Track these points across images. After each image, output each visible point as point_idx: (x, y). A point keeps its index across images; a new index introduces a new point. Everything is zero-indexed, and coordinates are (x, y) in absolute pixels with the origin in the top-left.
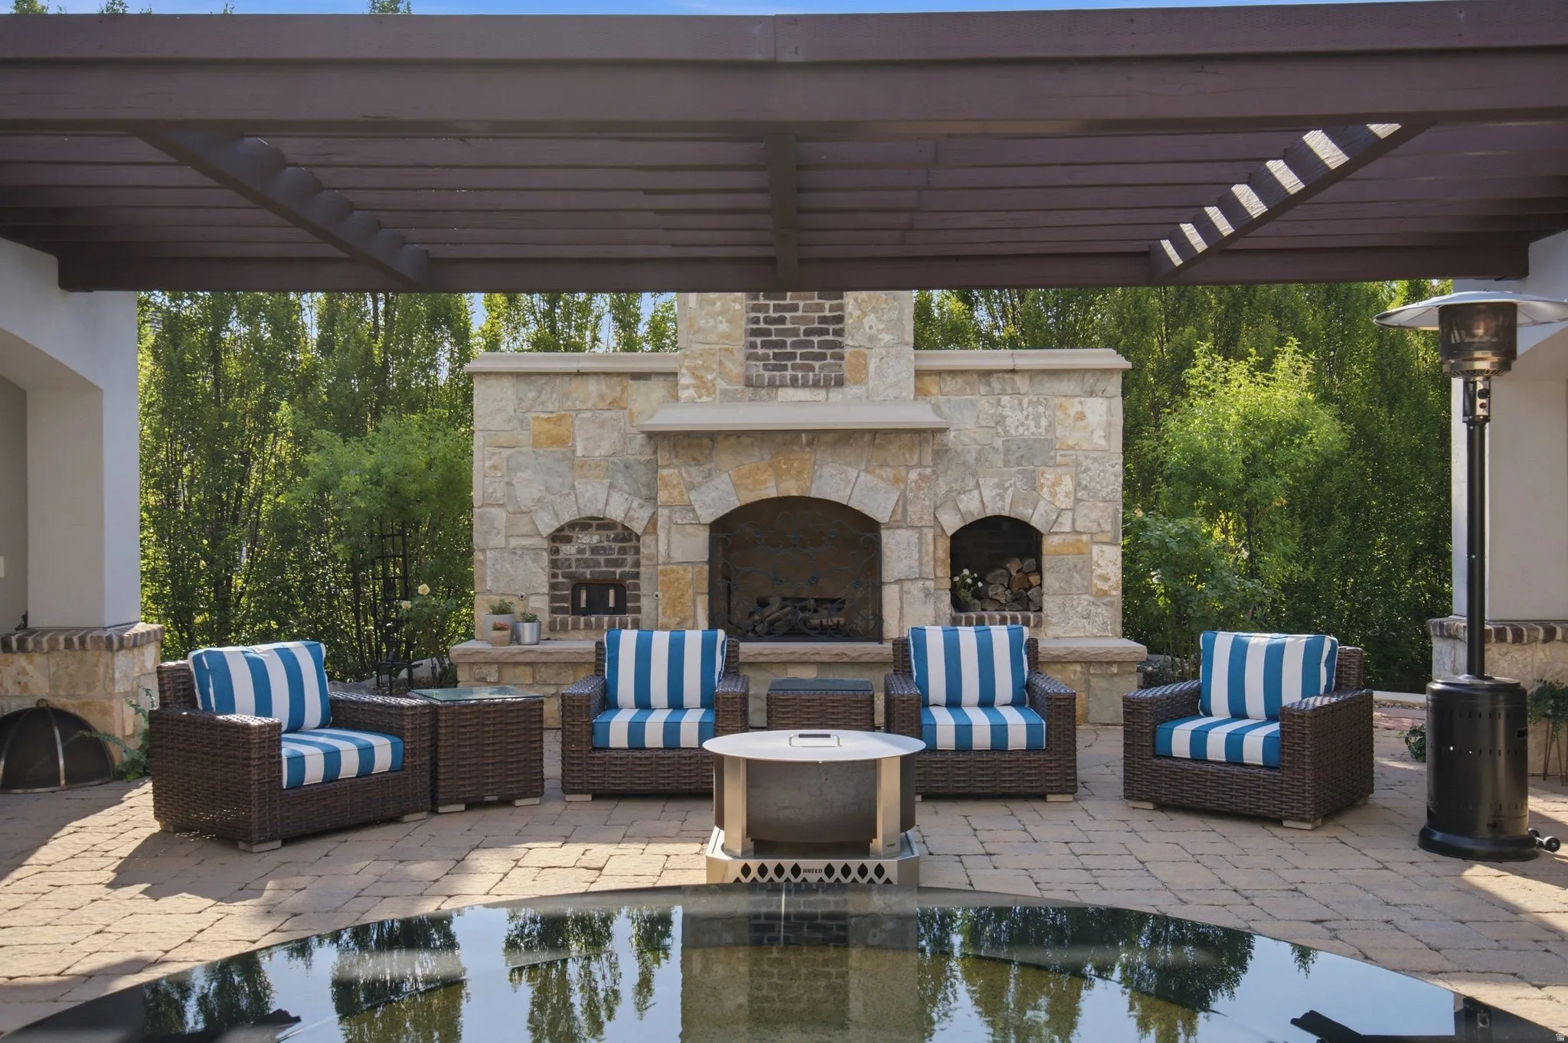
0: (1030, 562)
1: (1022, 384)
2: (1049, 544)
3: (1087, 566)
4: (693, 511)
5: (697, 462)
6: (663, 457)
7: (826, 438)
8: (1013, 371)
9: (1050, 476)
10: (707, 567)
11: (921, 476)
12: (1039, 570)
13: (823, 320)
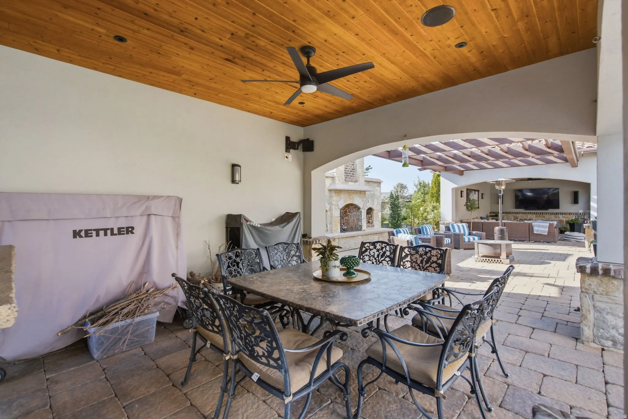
0: (370, 215)
1: (372, 184)
2: (375, 212)
3: (378, 216)
4: (338, 206)
5: (338, 196)
6: (333, 194)
7: (355, 192)
8: (371, 182)
9: (375, 201)
10: (340, 218)
11: (365, 200)
12: (371, 217)
13: (352, 169)
